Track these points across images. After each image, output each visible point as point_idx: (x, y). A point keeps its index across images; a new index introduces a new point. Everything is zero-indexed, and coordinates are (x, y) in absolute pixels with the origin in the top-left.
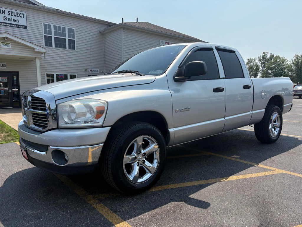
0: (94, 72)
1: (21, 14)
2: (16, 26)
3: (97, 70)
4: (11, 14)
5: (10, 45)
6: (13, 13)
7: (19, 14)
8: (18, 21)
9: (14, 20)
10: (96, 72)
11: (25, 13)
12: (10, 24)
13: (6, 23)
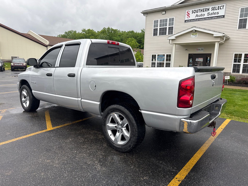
1: (221, 6)
2: (215, 18)
5: (197, 35)
7: (219, 7)
8: (218, 13)
9: (215, 13)
11: (225, 5)
12: (211, 17)
13: (209, 17)
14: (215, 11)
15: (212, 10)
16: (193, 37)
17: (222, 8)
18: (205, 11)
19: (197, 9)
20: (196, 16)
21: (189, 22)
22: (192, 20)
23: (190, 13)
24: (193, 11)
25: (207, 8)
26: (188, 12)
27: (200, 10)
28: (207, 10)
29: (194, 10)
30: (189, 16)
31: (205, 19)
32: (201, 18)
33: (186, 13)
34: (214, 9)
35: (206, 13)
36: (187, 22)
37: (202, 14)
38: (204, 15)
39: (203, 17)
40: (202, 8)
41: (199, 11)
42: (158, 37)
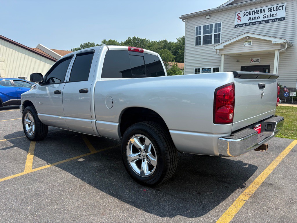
1: (280, 6)
2: (273, 20)
4: (270, 10)
5: (251, 42)
6: (272, 9)
7: (278, 8)
8: (276, 15)
9: (272, 16)
12: (268, 20)
14: (272, 13)
15: (268, 12)
16: (246, 45)
17: (281, 8)
19: (250, 11)
20: (249, 19)
22: (244, 24)
24: (245, 14)
26: (239, 15)
27: (254, 12)
28: (262, 12)
29: (246, 12)
30: (240, 20)
33: (236, 16)
35: (261, 15)
37: (256, 17)
42: (202, 46)
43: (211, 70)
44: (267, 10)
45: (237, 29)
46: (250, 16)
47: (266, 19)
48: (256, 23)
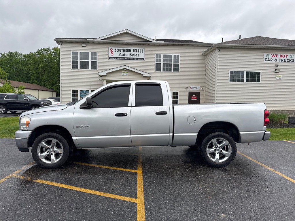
0: (195, 89)
1: (141, 50)
2: (137, 59)
3: (197, 87)
4: (134, 51)
5: (128, 73)
6: (136, 50)
7: (139, 51)
8: (139, 56)
9: (136, 55)
10: (196, 89)
11: (143, 49)
12: (134, 58)
13: (131, 58)
14: (136, 53)
15: (133, 52)
16: (124, 75)
17: (141, 51)
18: (127, 51)
19: (120, 48)
20: (120, 55)
21: (113, 59)
22: (116, 57)
23: (114, 50)
24: (116, 50)
25: (129, 49)
26: (111, 49)
27: (123, 50)
28: (129, 51)
29: (117, 48)
30: (113, 54)
31: (128, 59)
32: (125, 58)
33: (110, 50)
34: (135, 51)
35: (128, 53)
36: (111, 59)
37: (125, 54)
38: (126, 55)
39: (125, 57)
40: (124, 48)
41: (121, 50)
42: (79, 70)
43: (89, 92)
44: (132, 51)
45: (110, 60)
46: (120, 52)
47: (132, 57)
48: (125, 59)
